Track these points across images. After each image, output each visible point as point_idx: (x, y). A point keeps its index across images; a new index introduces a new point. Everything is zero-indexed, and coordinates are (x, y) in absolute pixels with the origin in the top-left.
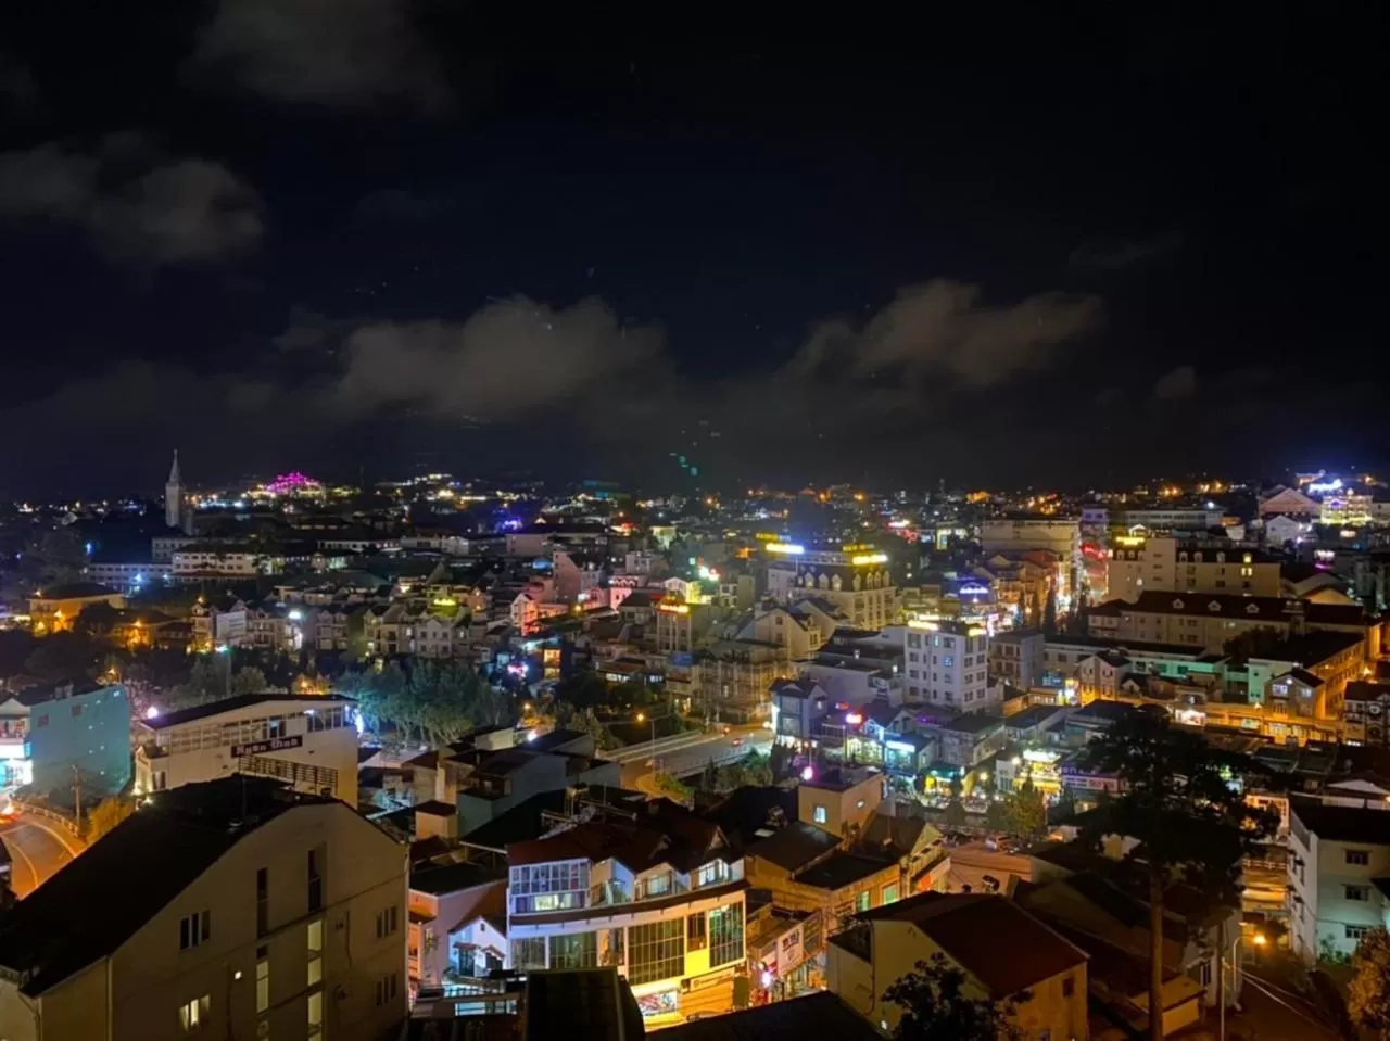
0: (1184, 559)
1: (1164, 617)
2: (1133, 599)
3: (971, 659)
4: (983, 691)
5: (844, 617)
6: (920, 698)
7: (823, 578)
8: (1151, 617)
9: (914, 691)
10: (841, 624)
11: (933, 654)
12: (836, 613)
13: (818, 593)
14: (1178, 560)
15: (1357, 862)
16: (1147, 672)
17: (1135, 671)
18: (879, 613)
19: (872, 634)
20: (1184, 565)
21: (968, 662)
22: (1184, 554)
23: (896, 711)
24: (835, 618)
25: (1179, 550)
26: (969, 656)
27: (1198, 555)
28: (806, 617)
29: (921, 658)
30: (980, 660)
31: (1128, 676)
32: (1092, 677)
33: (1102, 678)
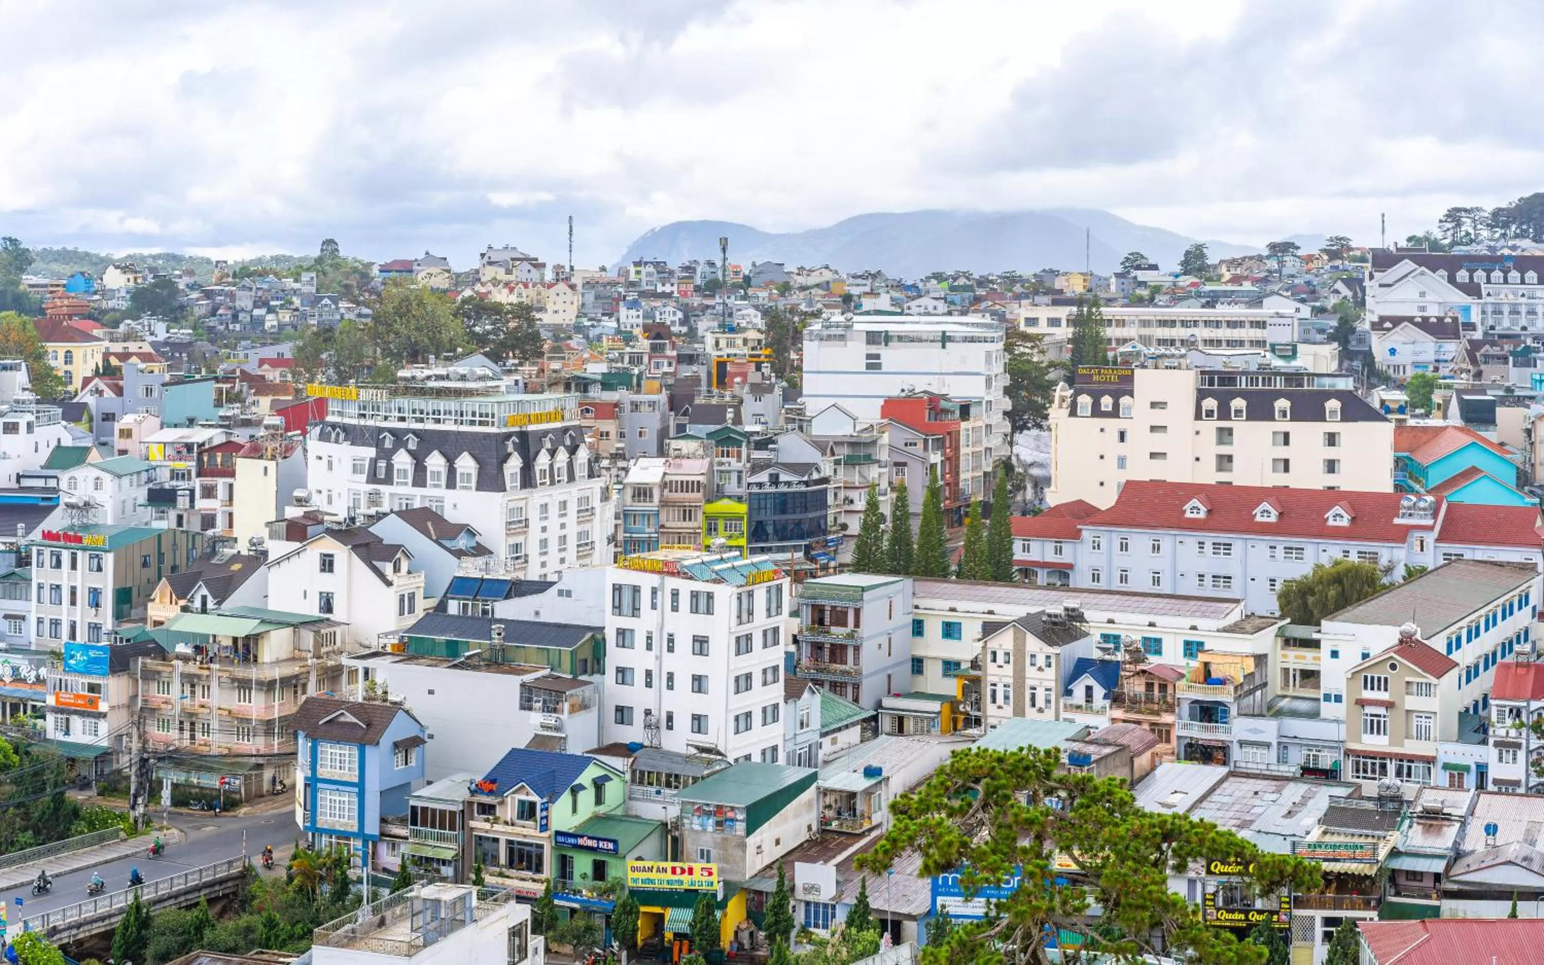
0: (1210, 413)
1: (1167, 539)
2: (1105, 500)
3: (749, 637)
4: (776, 707)
5: (480, 551)
6: (633, 733)
7: (435, 462)
8: (1140, 540)
9: (623, 714)
10: (471, 568)
11: (668, 629)
12: (462, 542)
13: (421, 498)
14: (1198, 417)
16: (1120, 656)
17: (1097, 655)
18: (563, 539)
19: (541, 586)
20: (1210, 427)
21: (743, 645)
22: (1210, 403)
23: (581, 763)
24: (459, 554)
25: (1201, 395)
26: (744, 629)
27: (1239, 403)
28: (391, 552)
29: (640, 640)
30: (772, 636)
31: (1082, 666)
32: (1009, 669)
33: (1030, 672)
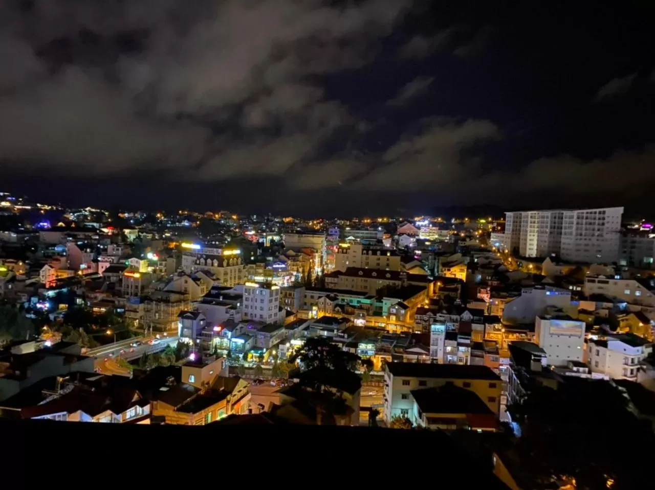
0: (364, 254)
1: (355, 278)
2: (344, 270)
3: (272, 300)
4: (277, 313)
5: (218, 279)
6: (249, 318)
7: (209, 261)
8: (350, 278)
9: (246, 314)
10: (216, 284)
11: (256, 298)
12: (214, 278)
13: (206, 268)
14: (362, 254)
15: (406, 384)
16: (344, 303)
17: (340, 303)
18: (235, 277)
19: (230, 288)
20: (365, 256)
21: (271, 301)
22: (365, 252)
23: (238, 324)
24: (214, 280)
25: (363, 250)
26: (271, 298)
27: (370, 252)
28: (199, 279)
29: (250, 300)
30: (276, 300)
31: (337, 305)
32: (323, 306)
33: (327, 306)
